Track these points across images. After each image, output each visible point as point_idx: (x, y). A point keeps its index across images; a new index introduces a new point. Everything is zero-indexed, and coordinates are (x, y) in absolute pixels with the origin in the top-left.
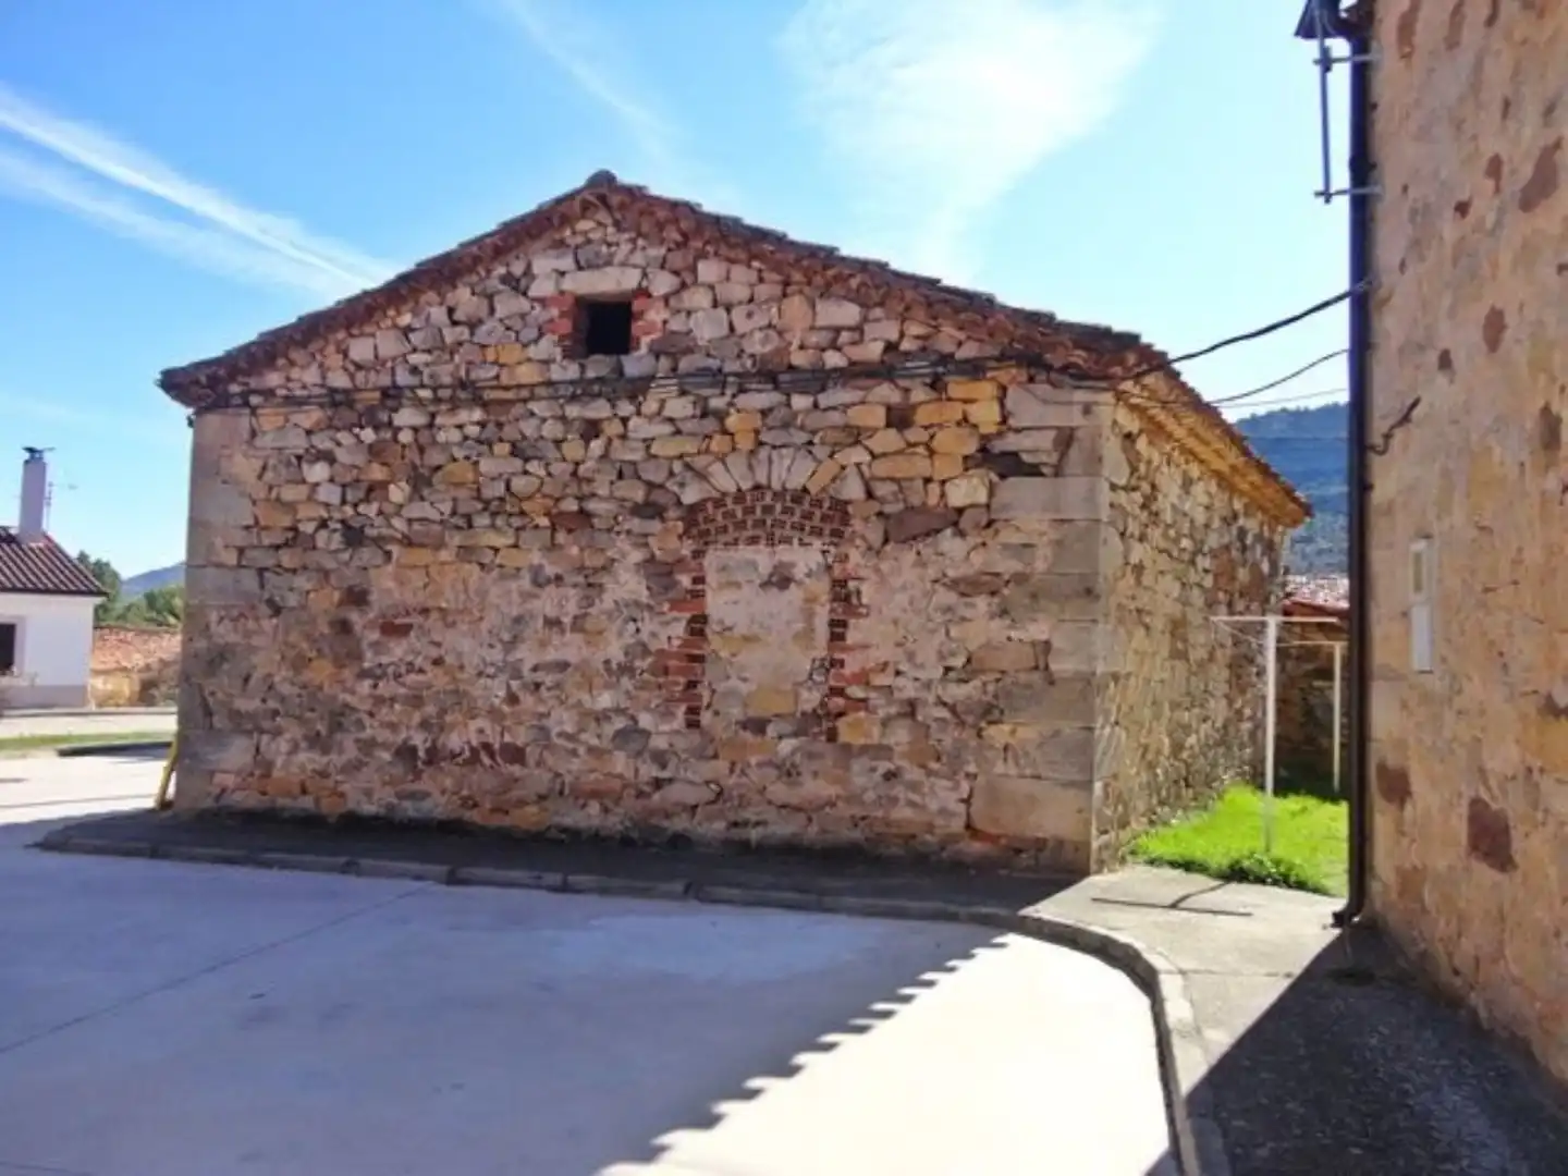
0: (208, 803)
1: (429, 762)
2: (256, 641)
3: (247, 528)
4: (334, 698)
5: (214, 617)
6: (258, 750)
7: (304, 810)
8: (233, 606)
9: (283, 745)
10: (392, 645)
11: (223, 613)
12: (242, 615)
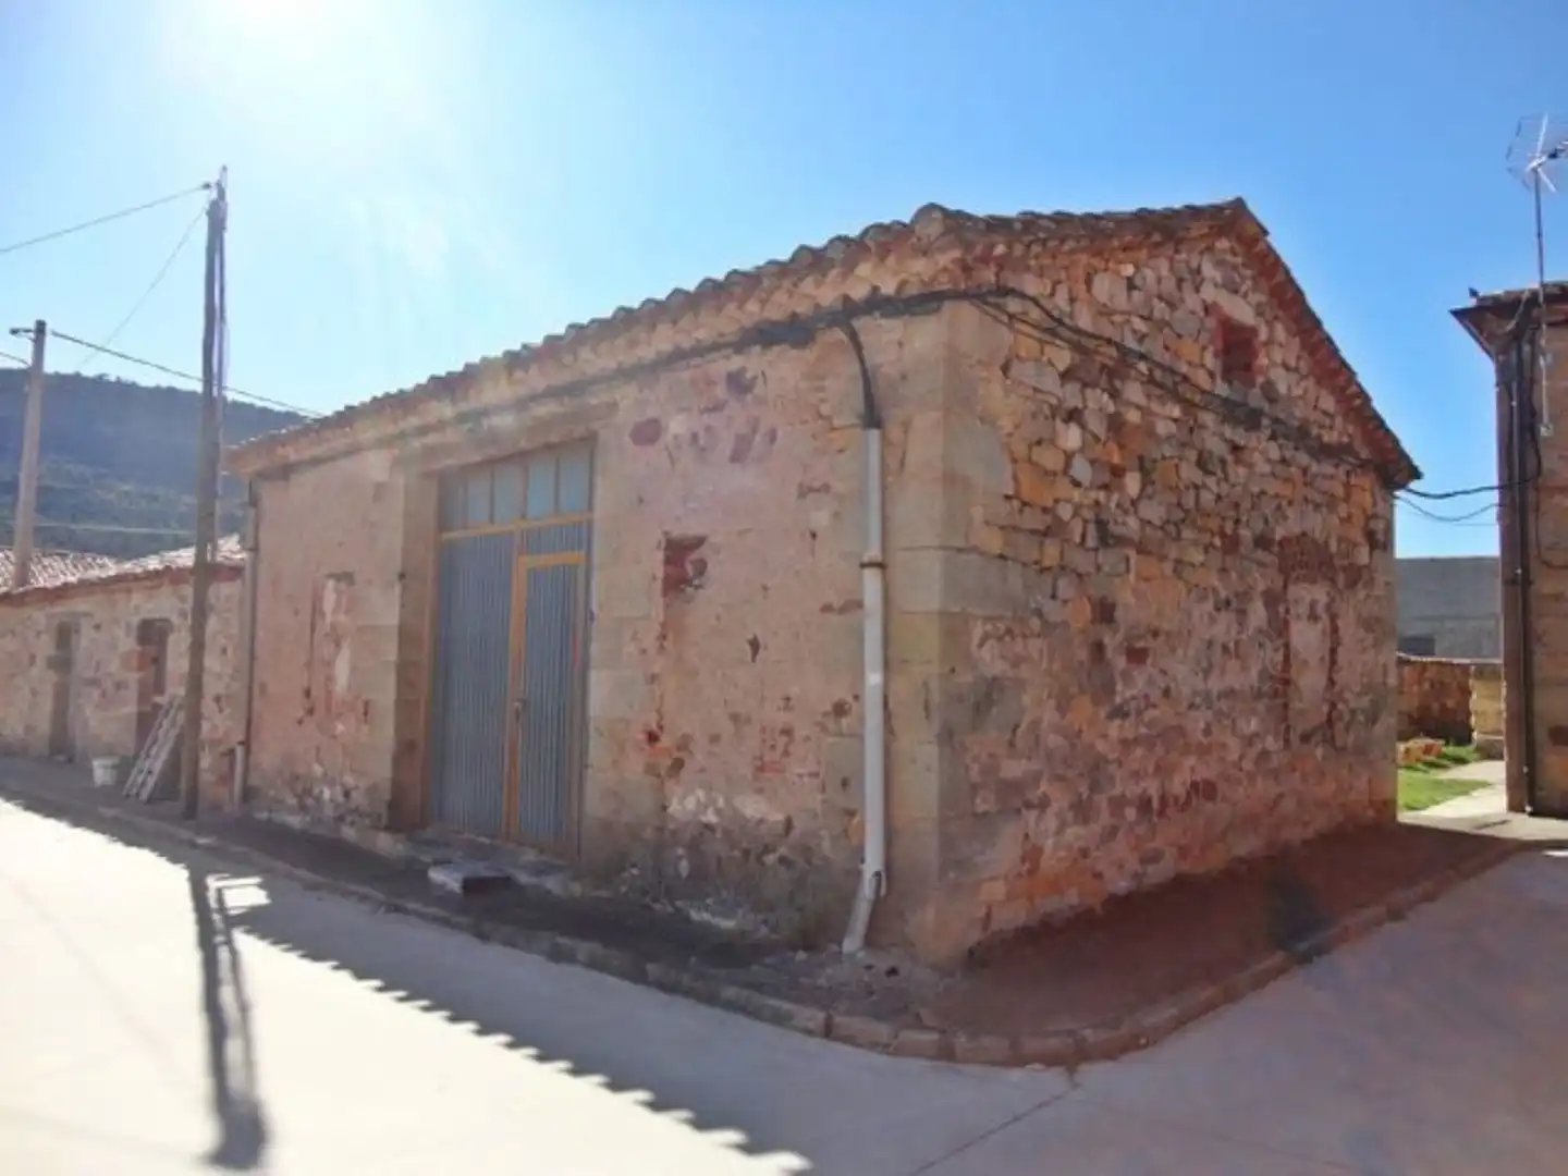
0: (974, 936)
1: (1161, 813)
2: (1025, 672)
3: (1008, 497)
4: (1092, 746)
5: (977, 632)
6: (1027, 836)
7: (1072, 907)
8: (1001, 618)
9: (1051, 823)
10: (1135, 673)
11: (989, 627)
12: (1009, 631)
